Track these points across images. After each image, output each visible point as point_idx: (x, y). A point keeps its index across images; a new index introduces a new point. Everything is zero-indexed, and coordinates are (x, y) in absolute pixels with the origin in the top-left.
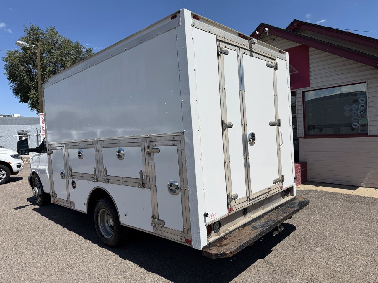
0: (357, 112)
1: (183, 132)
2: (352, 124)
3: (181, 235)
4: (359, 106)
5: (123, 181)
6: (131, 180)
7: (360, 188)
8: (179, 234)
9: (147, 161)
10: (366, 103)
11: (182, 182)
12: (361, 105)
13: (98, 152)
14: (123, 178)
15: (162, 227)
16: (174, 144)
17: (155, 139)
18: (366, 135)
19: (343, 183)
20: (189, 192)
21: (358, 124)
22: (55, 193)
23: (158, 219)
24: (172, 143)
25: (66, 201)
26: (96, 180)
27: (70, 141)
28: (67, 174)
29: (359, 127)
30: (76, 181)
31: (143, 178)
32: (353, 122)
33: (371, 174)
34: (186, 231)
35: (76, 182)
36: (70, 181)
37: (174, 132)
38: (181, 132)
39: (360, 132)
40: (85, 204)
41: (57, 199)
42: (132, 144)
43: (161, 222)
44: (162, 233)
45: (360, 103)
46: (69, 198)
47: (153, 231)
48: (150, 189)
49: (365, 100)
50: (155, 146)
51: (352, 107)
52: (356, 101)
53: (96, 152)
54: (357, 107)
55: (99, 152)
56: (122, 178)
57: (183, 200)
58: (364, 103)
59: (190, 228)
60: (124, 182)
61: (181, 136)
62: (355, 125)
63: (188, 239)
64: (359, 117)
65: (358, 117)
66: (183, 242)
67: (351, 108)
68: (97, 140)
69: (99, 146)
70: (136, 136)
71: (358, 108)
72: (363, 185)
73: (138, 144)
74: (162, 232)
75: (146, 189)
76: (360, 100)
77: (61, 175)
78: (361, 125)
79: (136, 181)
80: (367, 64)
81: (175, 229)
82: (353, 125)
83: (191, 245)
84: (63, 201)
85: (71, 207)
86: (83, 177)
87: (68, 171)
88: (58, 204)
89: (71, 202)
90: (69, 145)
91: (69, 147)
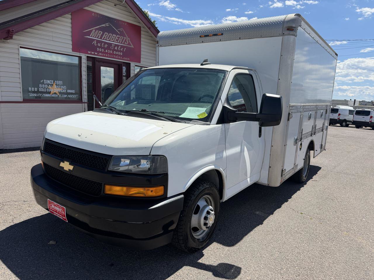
14: (319, 128)
25: (293, 168)
26: (312, 135)
28: (298, 139)
41: (285, 175)
69: (317, 109)
84: (290, 171)
85: (295, 172)
86: (307, 136)
87: (300, 134)
88: (284, 181)
89: (296, 166)
90: (305, 107)
91: (305, 110)
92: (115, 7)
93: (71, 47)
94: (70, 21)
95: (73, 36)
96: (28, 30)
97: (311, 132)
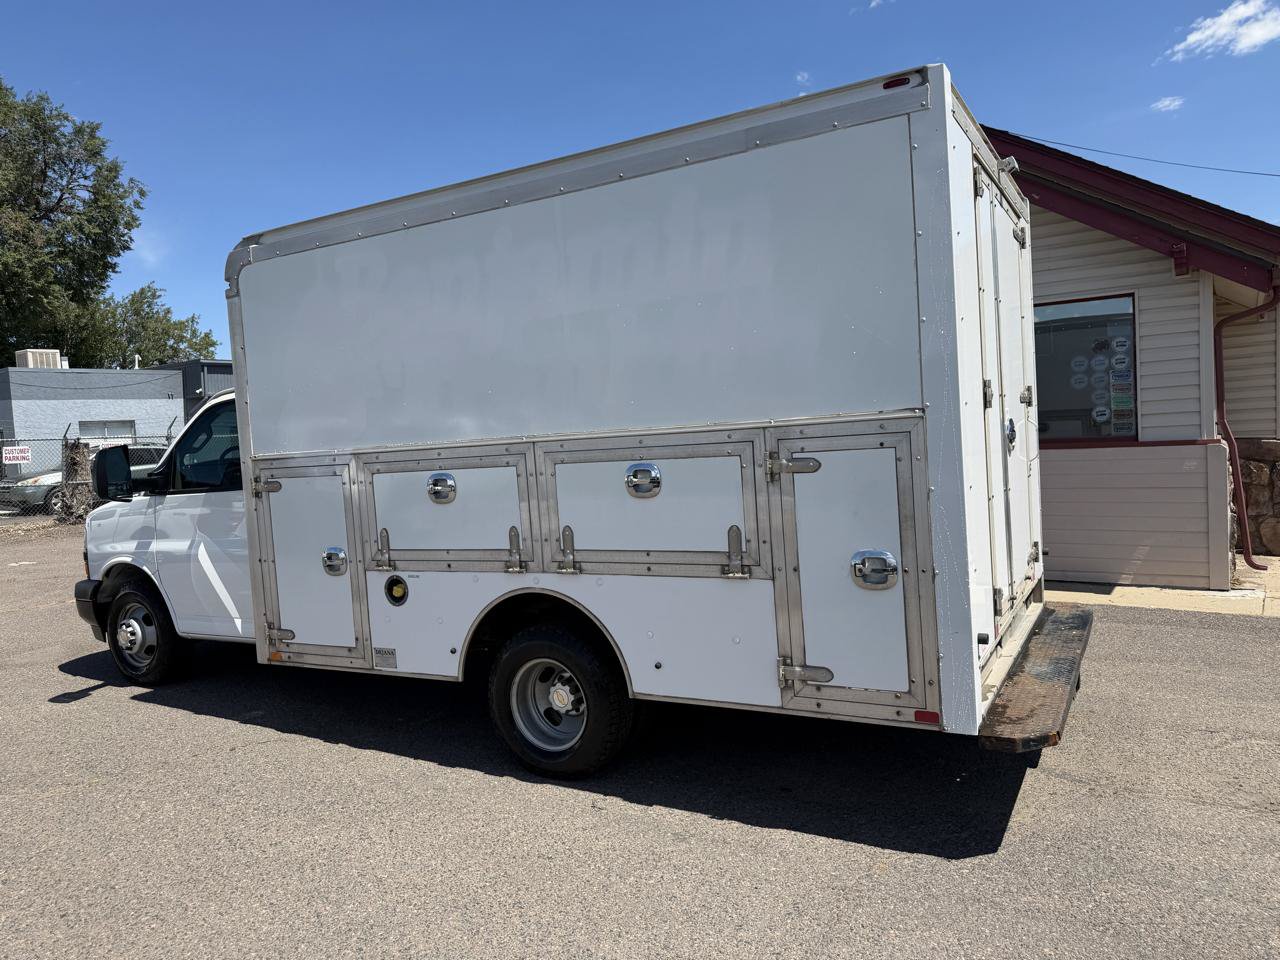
0: (1106, 378)
1: (924, 411)
2: (1092, 410)
3: (898, 702)
4: (1113, 361)
5: (650, 563)
6: (689, 558)
7: (1117, 589)
8: (891, 700)
9: (762, 499)
10: (1133, 353)
11: (910, 553)
12: (1118, 357)
13: (532, 479)
14: (651, 553)
15: (819, 688)
16: (882, 444)
17: (801, 432)
18: (1133, 441)
19: (1071, 576)
20: (937, 578)
21: (1108, 412)
22: (282, 627)
23: (804, 666)
24: (876, 440)
25: (350, 649)
26: (521, 568)
27: (387, 447)
28: (360, 558)
29: (1113, 420)
30: (409, 576)
31: (744, 550)
32: (1096, 405)
33: (1147, 548)
34: (918, 689)
35: (409, 582)
36: (377, 581)
37: (885, 410)
38: (913, 410)
39: (1113, 433)
40: (453, 651)
41: (294, 648)
42: (697, 449)
43: (820, 675)
44: (819, 705)
45: (1115, 353)
46: (362, 639)
47: (779, 704)
48: (773, 579)
49: (1128, 343)
50: (802, 450)
51: (1093, 362)
52: (1103, 346)
53: (523, 479)
54: (1107, 362)
55: (539, 477)
56: (648, 553)
57: (913, 602)
58: (1126, 353)
59: (936, 680)
60: (653, 567)
61: (916, 421)
62: (1101, 413)
63: (929, 709)
64: (1111, 390)
65: (1109, 391)
66: (908, 720)
67: (1089, 366)
68: (529, 440)
69: (540, 459)
70: (715, 425)
71: (1110, 367)
72: (1125, 579)
73: (729, 448)
74: (820, 701)
75: (753, 583)
76: (1114, 344)
77: (329, 563)
78: (1119, 414)
79: (710, 559)
80: (1143, 244)
81: (873, 686)
82: (1094, 414)
83: (941, 726)
84: (330, 652)
85: (373, 669)
86: (450, 562)
87: (367, 546)
88: (296, 665)
89: (379, 651)
90: (377, 458)
91: (378, 466)
97: (503, 553)
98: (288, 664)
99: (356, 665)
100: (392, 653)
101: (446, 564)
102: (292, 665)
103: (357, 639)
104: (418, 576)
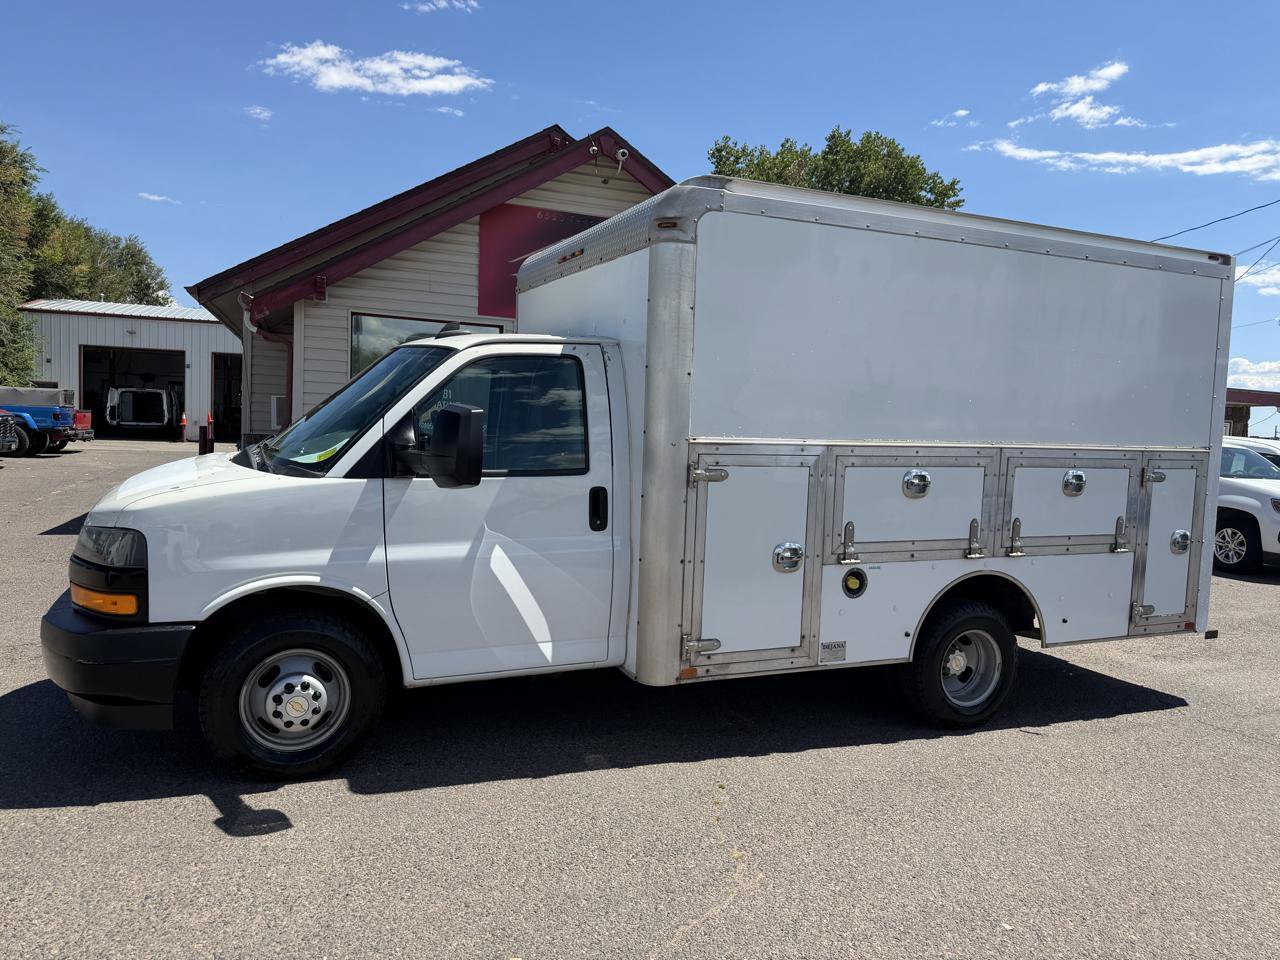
1: (1209, 448)
3: (1179, 620)
5: (1069, 545)
6: (1092, 540)
8: (1176, 620)
11: (1195, 531)
14: (1071, 537)
15: (1147, 619)
16: (1191, 467)
17: (1159, 456)
20: (1203, 545)
22: (704, 638)
23: (1143, 606)
24: (1189, 465)
26: (979, 554)
30: (870, 568)
31: (1124, 533)
34: (1188, 610)
35: (869, 573)
36: (835, 576)
38: (1206, 448)
40: (906, 635)
41: (717, 659)
42: (1108, 462)
43: (1148, 610)
44: (1145, 630)
46: (809, 636)
48: (1135, 551)
53: (988, 479)
55: (1001, 477)
57: (1192, 560)
59: (1195, 604)
60: (1071, 548)
63: (1191, 621)
66: (1181, 630)
69: (1004, 462)
73: (1125, 463)
74: (1146, 627)
79: (1105, 540)
83: (1194, 630)
84: (766, 655)
85: (817, 665)
86: (912, 552)
87: (828, 540)
88: (716, 678)
89: (826, 647)
90: (852, 451)
91: (854, 460)
92: (607, 186)
93: (476, 303)
94: (476, 239)
95: (481, 277)
96: (366, 272)
97: (963, 542)
98: (705, 679)
99: (801, 664)
100: (842, 645)
101: (909, 554)
102: (710, 679)
103: (803, 637)
104: (879, 568)
